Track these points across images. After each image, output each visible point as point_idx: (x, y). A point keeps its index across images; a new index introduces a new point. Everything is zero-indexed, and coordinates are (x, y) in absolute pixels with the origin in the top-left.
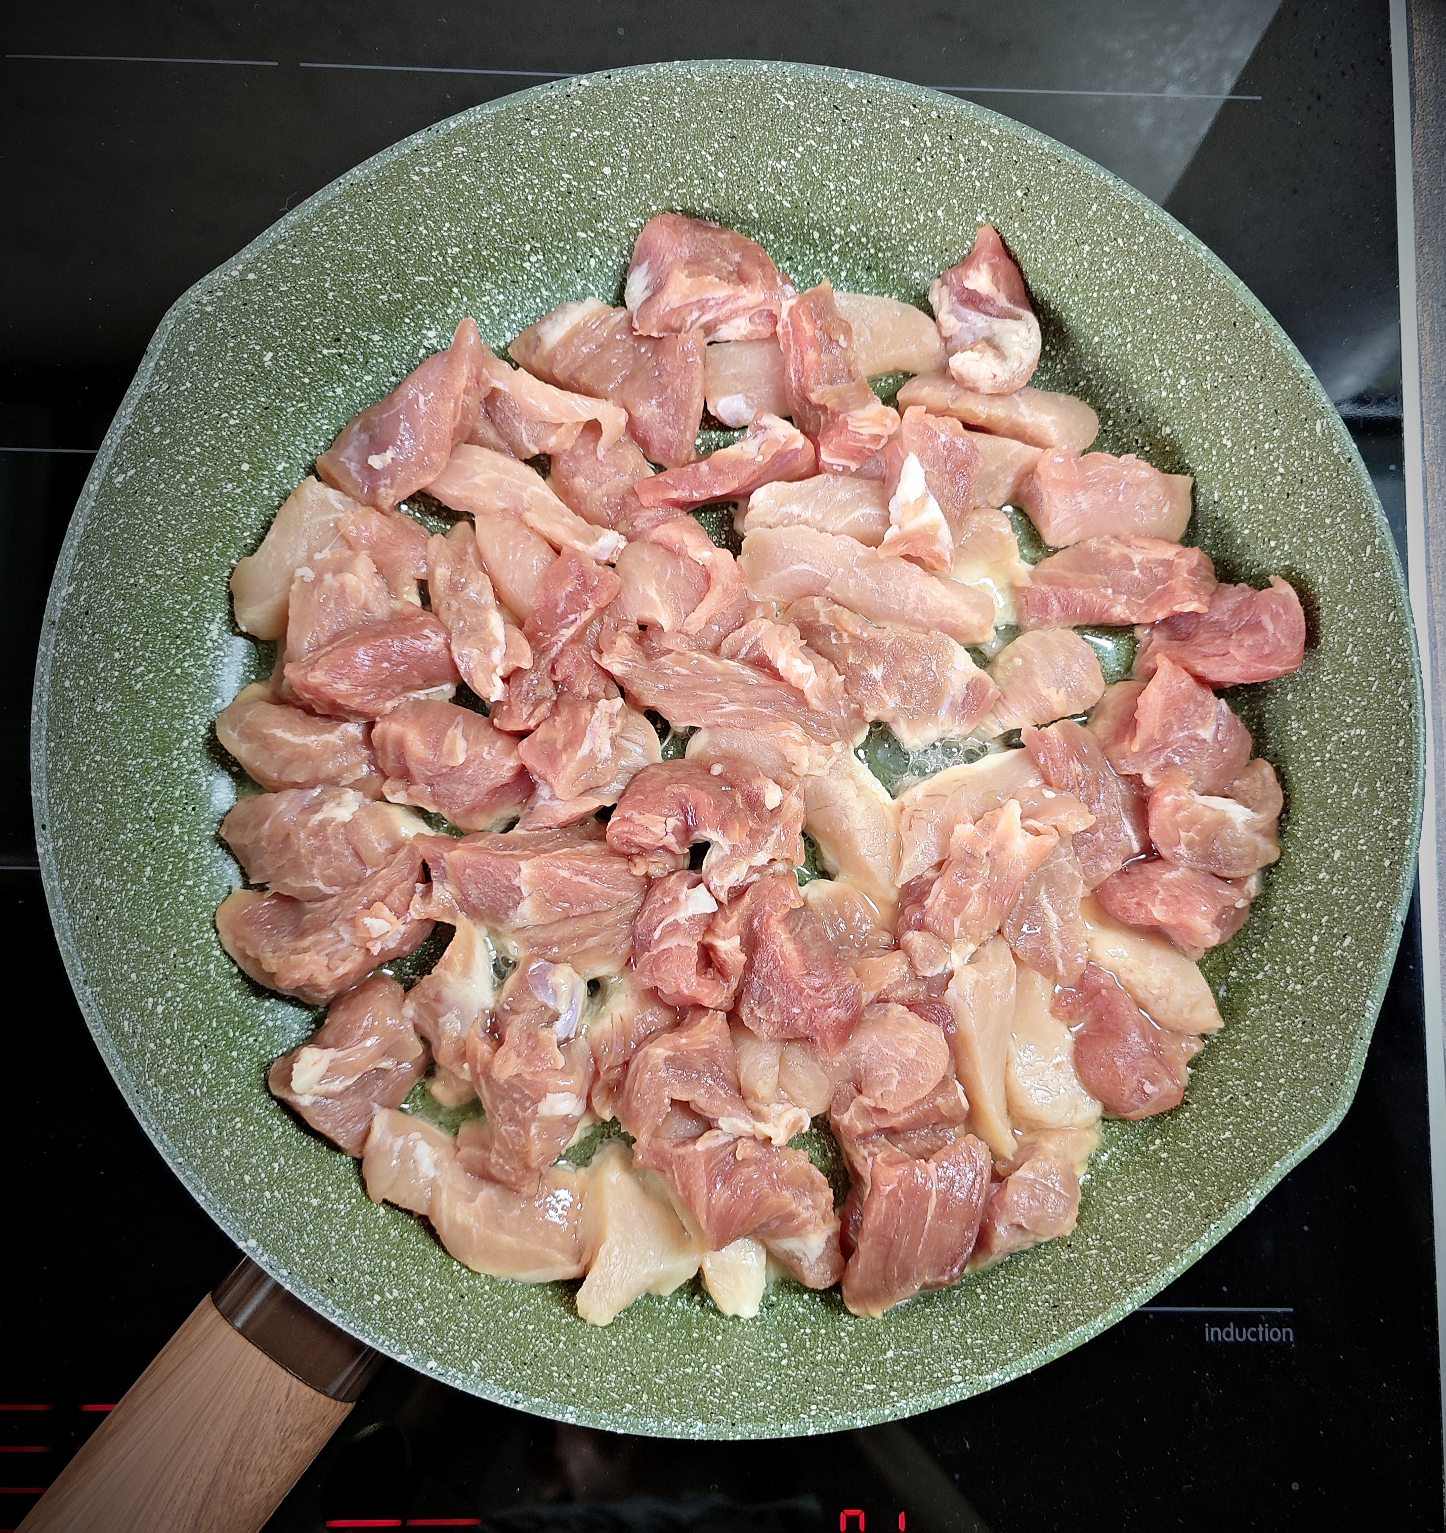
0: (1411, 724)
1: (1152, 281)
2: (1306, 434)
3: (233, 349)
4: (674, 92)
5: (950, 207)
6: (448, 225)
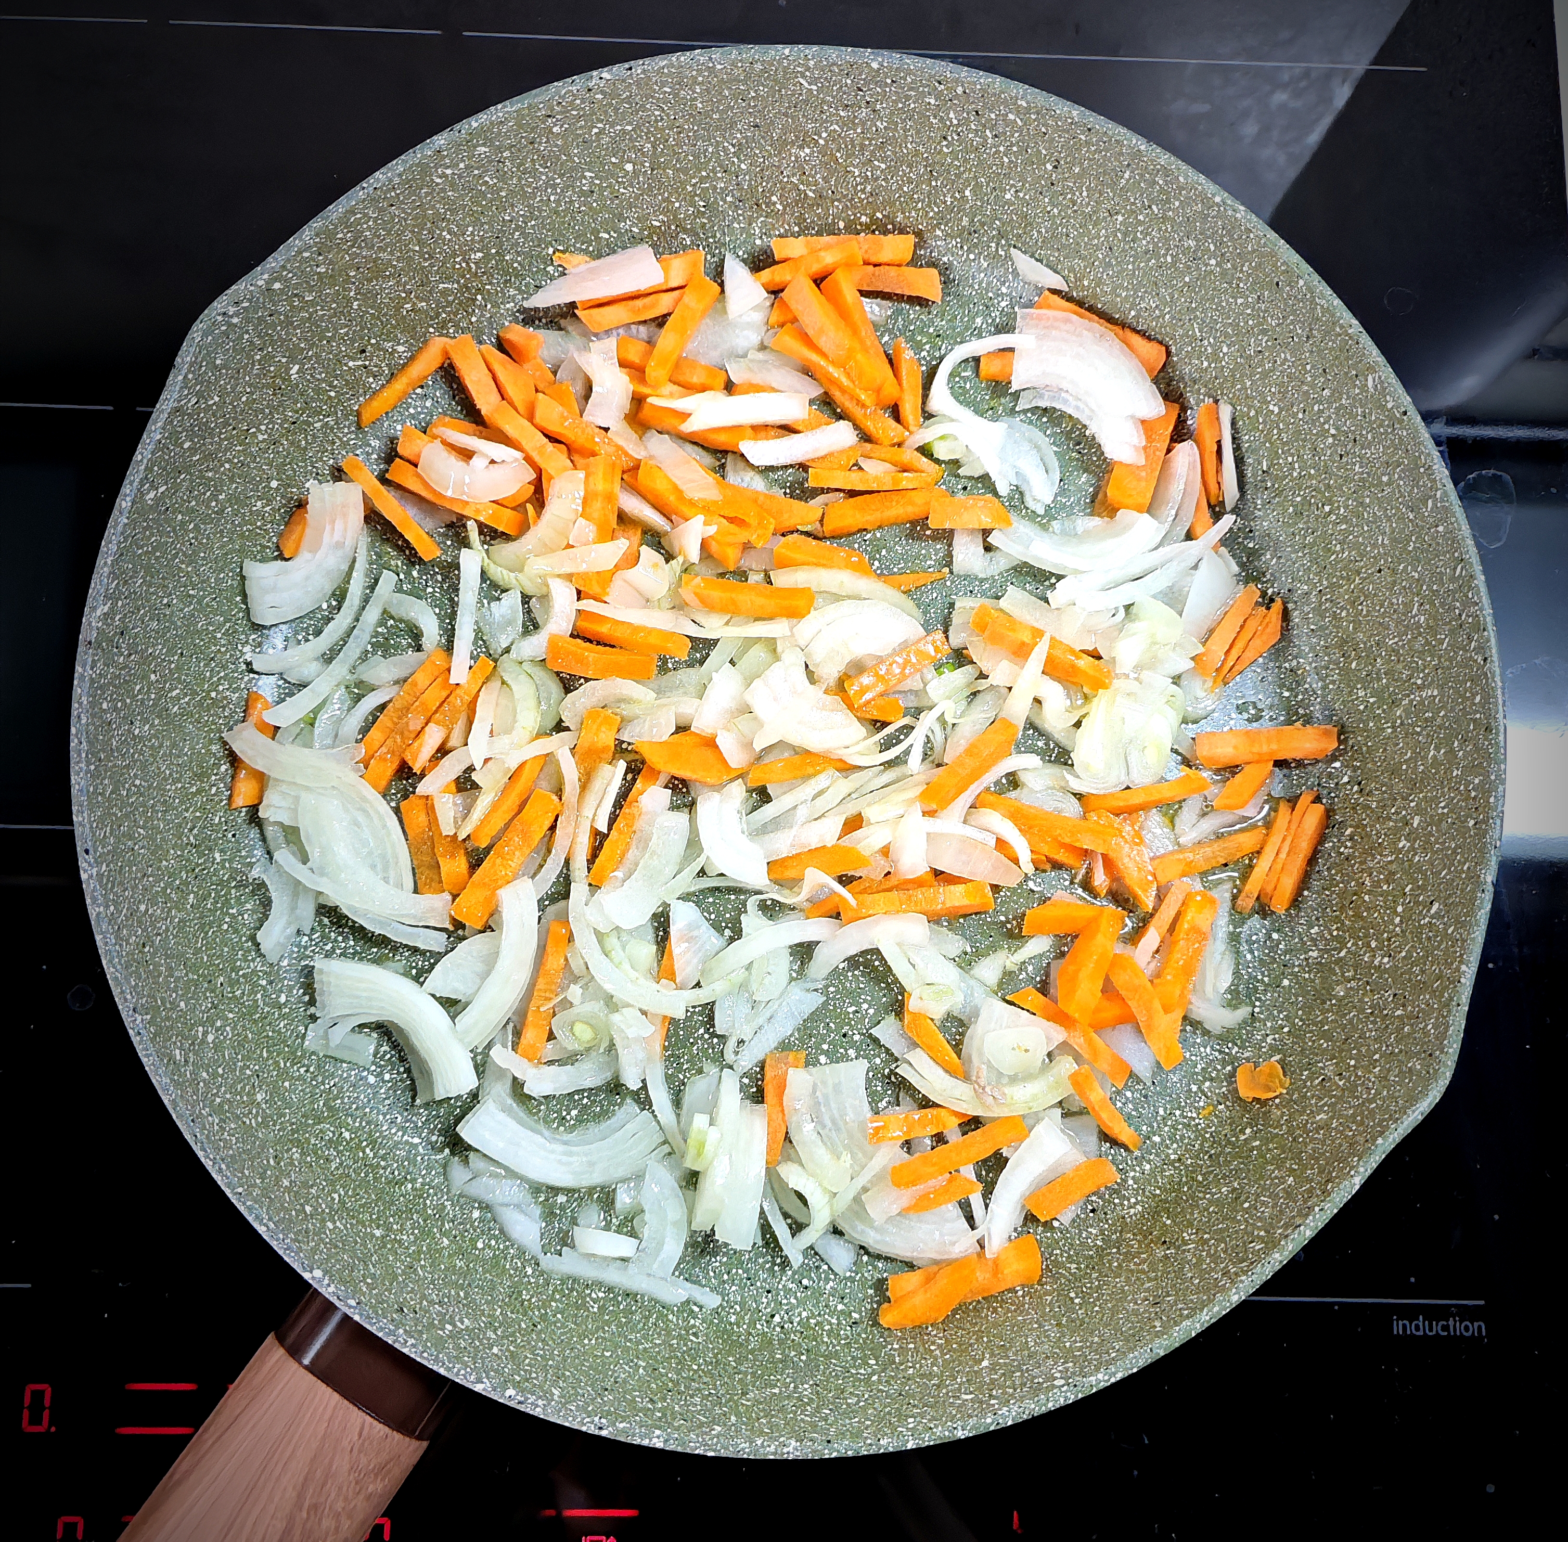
0: (1487, 679)
1: (1189, 247)
2: (1357, 391)
3: (260, 361)
4: (695, 82)
5: (978, 186)
6: (470, 229)
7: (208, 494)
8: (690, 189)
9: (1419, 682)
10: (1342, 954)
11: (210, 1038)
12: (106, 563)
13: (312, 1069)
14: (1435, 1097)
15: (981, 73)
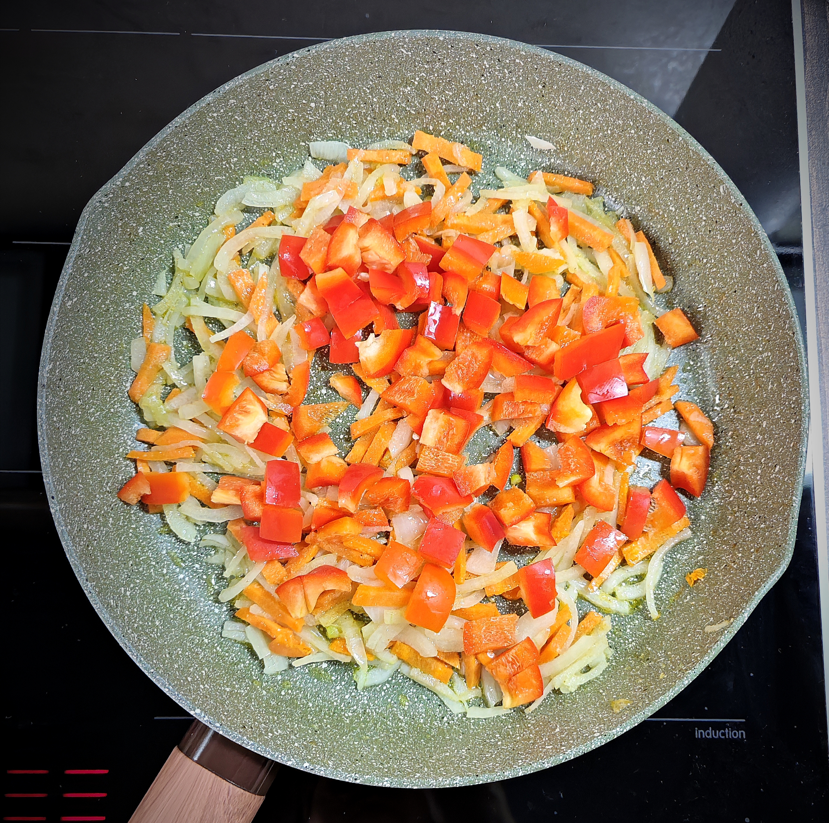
1: (619, 125)
2: (715, 195)
3: (121, 226)
4: (345, 55)
5: (503, 101)
6: (229, 145)
7: (100, 301)
8: (347, 114)
9: (761, 349)
10: (731, 499)
11: (128, 593)
12: (48, 342)
13: (184, 607)
14: (784, 568)
15: (499, 38)
